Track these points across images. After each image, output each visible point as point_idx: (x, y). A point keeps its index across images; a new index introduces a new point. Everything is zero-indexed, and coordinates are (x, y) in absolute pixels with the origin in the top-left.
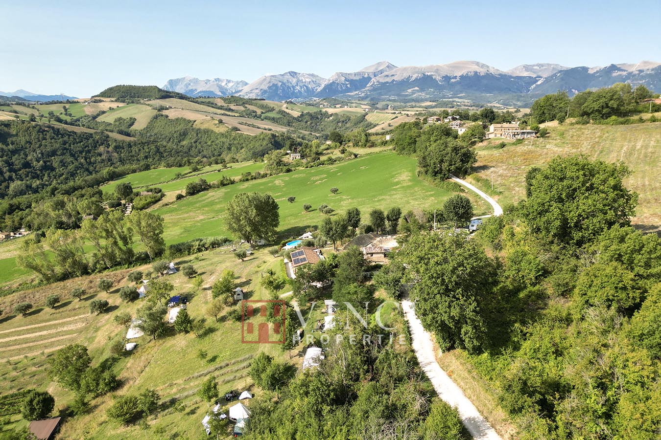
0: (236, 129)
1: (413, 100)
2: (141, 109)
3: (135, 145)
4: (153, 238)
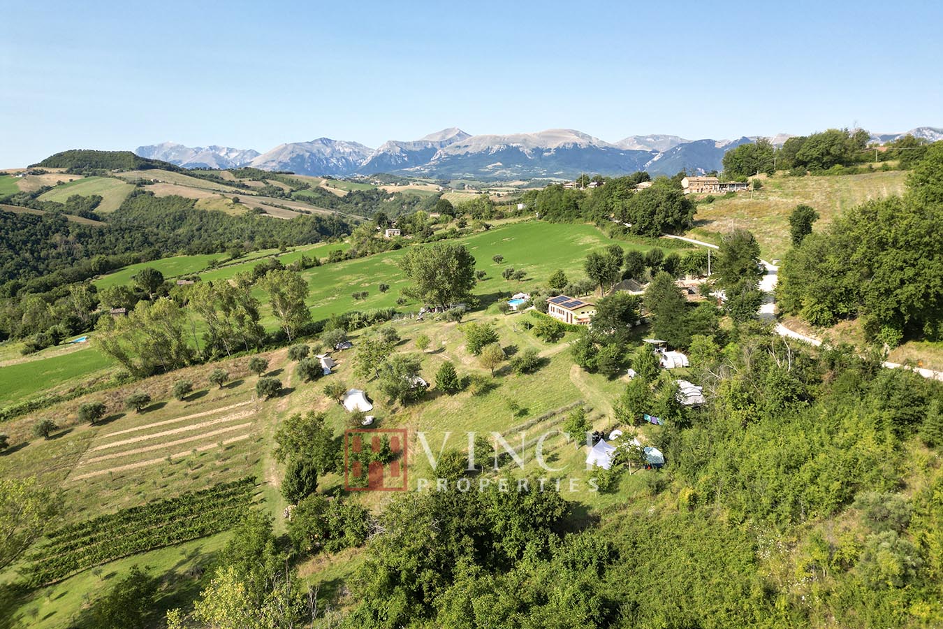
0: (262, 211)
2: (110, 184)
3: (110, 232)
4: (293, 310)
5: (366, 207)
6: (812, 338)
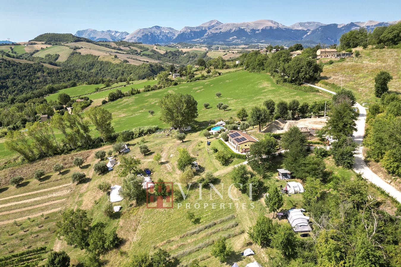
0: (127, 62)
1: (233, 44)
2: (63, 49)
3: (61, 71)
4: (105, 128)
5: (174, 59)
6: (388, 183)
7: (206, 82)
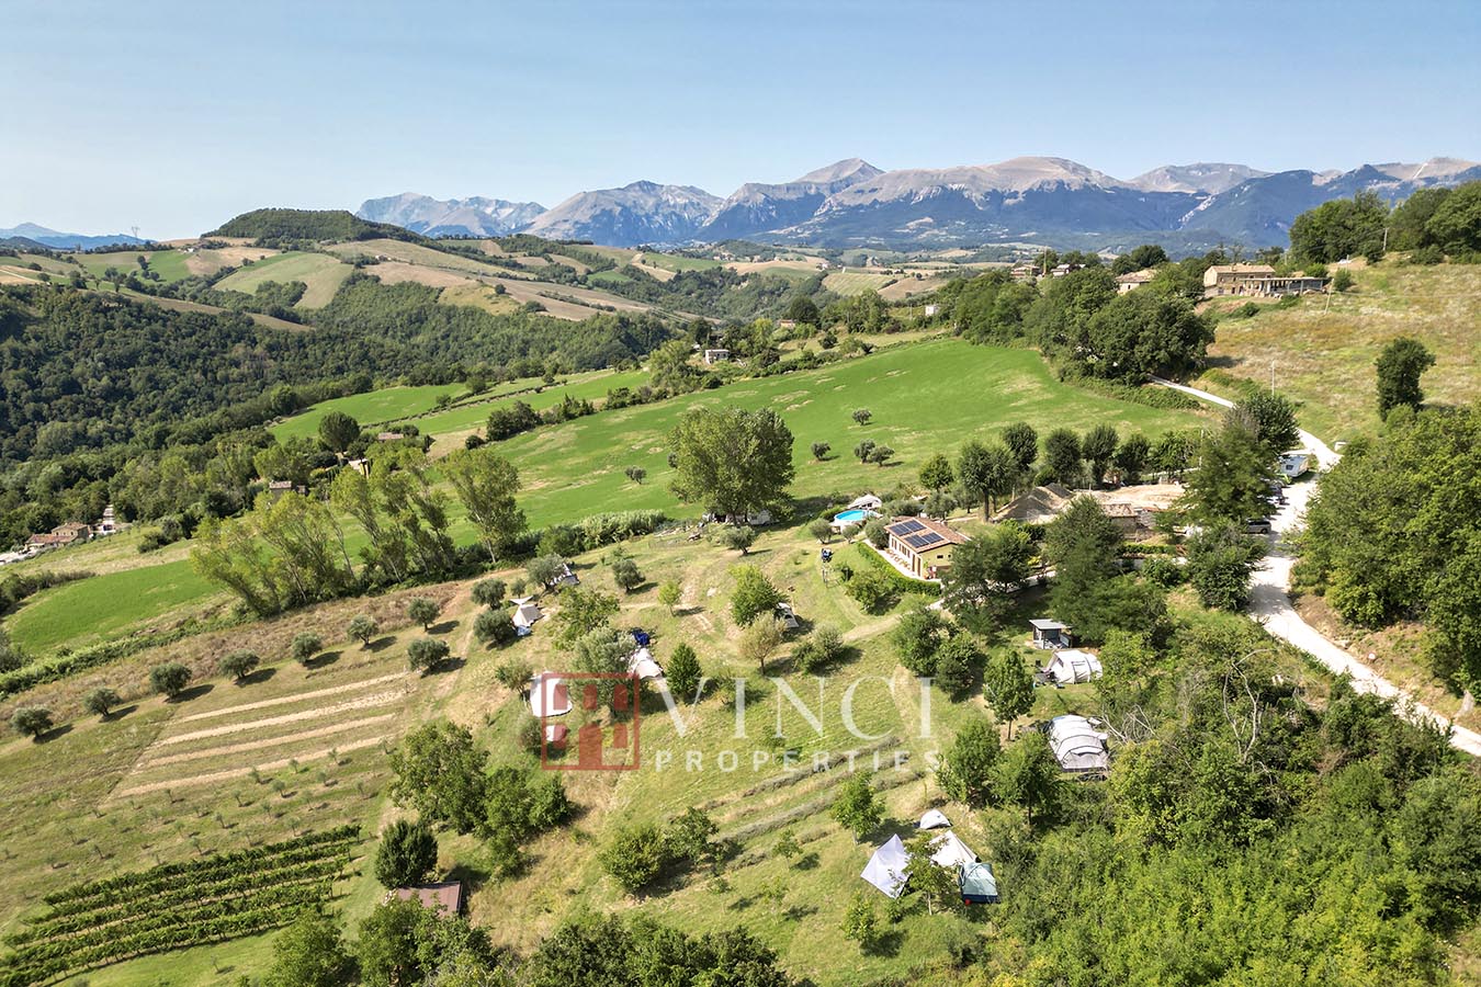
0: (538, 307)
1: (921, 246)
2: (318, 263)
3: (314, 341)
4: (497, 513)
5: (704, 299)
6: (1339, 647)
7: (818, 375)
